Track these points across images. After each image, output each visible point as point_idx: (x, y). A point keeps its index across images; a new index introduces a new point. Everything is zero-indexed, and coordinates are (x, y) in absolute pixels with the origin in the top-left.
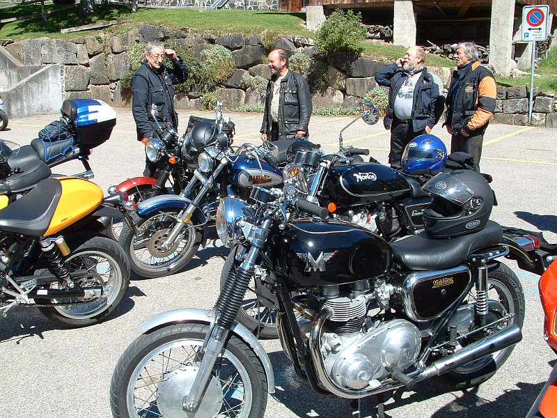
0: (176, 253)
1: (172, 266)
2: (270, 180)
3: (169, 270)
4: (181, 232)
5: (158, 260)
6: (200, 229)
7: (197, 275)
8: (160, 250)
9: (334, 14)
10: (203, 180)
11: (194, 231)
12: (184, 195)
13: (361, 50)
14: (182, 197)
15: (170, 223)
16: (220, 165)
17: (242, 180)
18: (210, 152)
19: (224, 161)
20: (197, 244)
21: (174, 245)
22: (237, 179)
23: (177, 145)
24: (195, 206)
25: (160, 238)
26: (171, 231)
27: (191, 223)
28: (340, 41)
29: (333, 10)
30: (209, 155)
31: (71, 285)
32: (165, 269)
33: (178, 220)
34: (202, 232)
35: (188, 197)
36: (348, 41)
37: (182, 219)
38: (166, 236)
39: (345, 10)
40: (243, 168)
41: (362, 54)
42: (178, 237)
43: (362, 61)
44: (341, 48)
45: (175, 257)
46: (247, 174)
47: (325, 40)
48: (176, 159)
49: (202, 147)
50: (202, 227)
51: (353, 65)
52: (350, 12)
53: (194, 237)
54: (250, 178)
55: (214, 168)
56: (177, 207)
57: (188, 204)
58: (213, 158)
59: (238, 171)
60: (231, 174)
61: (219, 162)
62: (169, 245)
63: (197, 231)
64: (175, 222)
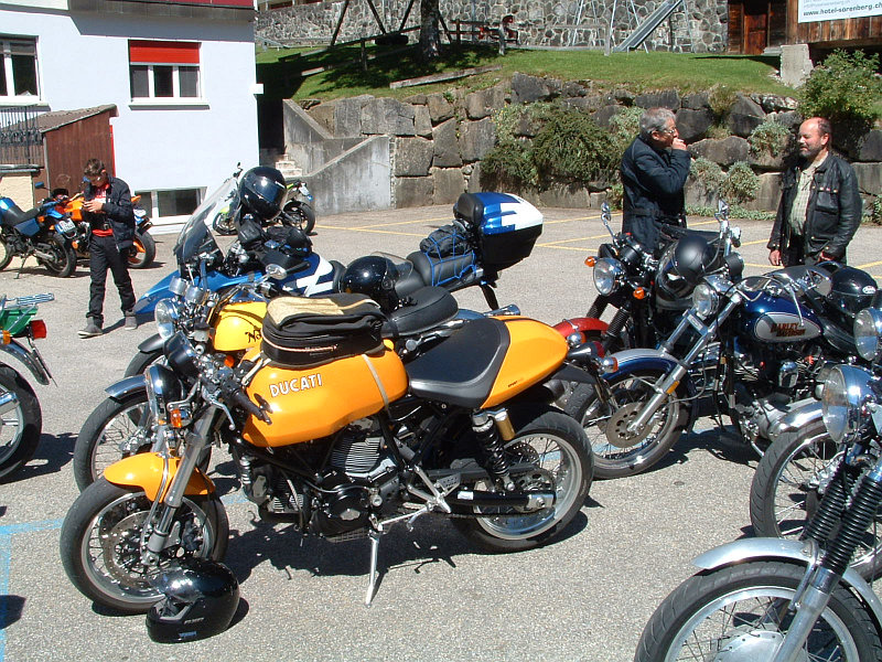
0: (645, 441)
1: (640, 460)
2: (802, 332)
3: (632, 467)
4: (660, 408)
5: (616, 450)
6: (687, 404)
7: (676, 477)
8: (622, 435)
9: (832, 57)
10: (699, 327)
11: (677, 407)
12: (665, 349)
13: (875, 116)
14: (663, 353)
15: (643, 394)
16: (730, 305)
17: (761, 329)
18: (714, 284)
19: (736, 299)
20: (678, 428)
21: (646, 426)
22: (752, 326)
23: (643, 269)
24: (686, 368)
25: (626, 416)
26: (643, 407)
27: (674, 395)
28: (841, 102)
29: (831, 51)
30: (714, 289)
31: (510, 486)
32: (626, 465)
33: (657, 390)
34: (689, 410)
35: (670, 352)
36: (854, 101)
37: (662, 389)
38: (635, 413)
39: (851, 51)
40: (762, 311)
41: (877, 124)
42: (655, 417)
43: (877, 135)
44: (841, 114)
45: (643, 447)
46: (769, 320)
47: (815, 100)
48: (645, 292)
49: (695, 277)
50: (690, 401)
51: (861, 143)
52: (859, 54)
53: (676, 416)
54: (774, 327)
55: (722, 308)
56: (657, 369)
57: (674, 365)
58: (719, 294)
59: (755, 316)
60: (744, 320)
61: (726, 300)
62: (639, 428)
63: (682, 407)
64: (652, 392)
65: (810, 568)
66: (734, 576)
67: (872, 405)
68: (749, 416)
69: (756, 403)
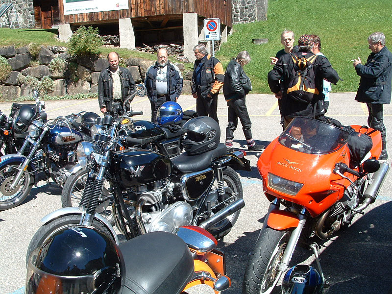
0: (18, 192)
1: (17, 200)
2: (74, 139)
3: (14, 204)
4: (22, 177)
5: (7, 198)
6: (33, 174)
7: (34, 205)
8: (8, 190)
9: (80, 29)
10: (33, 142)
11: (29, 176)
12: (20, 153)
13: (100, 53)
14: (19, 155)
15: (14, 172)
16: (44, 132)
17: (58, 140)
18: (36, 124)
19: (46, 129)
20: (31, 185)
21: (17, 186)
22: (54, 139)
23: (7, 123)
24: (30, 159)
25: (8, 182)
26: (15, 178)
27: (27, 171)
28: (85, 47)
29: (79, 27)
30: (36, 126)
32: (12, 203)
33: (19, 170)
34: (34, 176)
35: (24, 154)
36: (90, 47)
37: (22, 168)
38: (12, 181)
39: (87, 26)
40: (57, 132)
41: (101, 56)
42: (20, 181)
43: (101, 60)
44: (86, 53)
45: (18, 195)
46: (60, 136)
47: (75, 47)
48: (9, 132)
49: (28, 122)
50: (34, 173)
51: (95, 64)
52: (90, 28)
53: (29, 179)
54: (62, 138)
55: (40, 134)
56: (18, 161)
57: (25, 159)
58: (39, 128)
59: (54, 135)
60: (50, 137)
61: (42, 130)
62: (14, 186)
63: (31, 175)
64: (18, 171)
65: (83, 215)
66: (56, 223)
67: (94, 154)
68: (58, 175)
69: (60, 170)
